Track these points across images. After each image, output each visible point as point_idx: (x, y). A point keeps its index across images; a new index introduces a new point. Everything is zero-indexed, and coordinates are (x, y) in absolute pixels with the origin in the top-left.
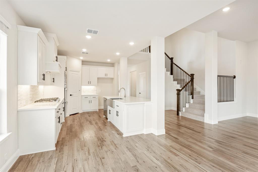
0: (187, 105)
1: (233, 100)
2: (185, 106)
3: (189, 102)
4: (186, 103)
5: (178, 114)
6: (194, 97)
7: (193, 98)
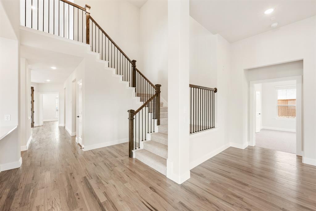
0: (149, 137)
1: (213, 126)
2: (144, 139)
3: (152, 131)
4: (147, 133)
5: (131, 155)
6: (161, 122)
7: (159, 124)
